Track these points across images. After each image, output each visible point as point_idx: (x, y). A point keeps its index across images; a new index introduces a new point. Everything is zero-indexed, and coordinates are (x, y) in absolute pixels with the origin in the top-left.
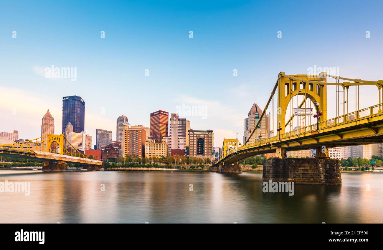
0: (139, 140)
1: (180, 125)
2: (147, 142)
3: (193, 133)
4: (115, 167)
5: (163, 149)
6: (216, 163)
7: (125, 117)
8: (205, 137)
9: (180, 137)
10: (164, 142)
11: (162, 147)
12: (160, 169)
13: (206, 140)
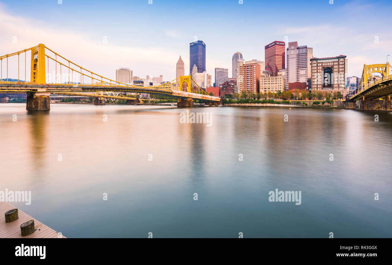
0: (253, 76)
1: (300, 54)
2: (262, 77)
3: (317, 62)
4: (231, 103)
5: (279, 83)
6: (351, 98)
7: (239, 53)
8: (334, 65)
9: (300, 68)
10: (281, 75)
11: (278, 81)
12: (276, 105)
13: (336, 68)
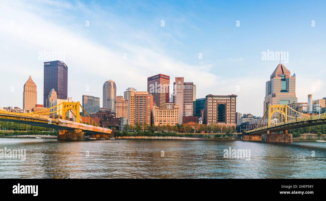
0: (147, 107)
1: (186, 89)
2: (157, 109)
3: (212, 98)
5: (175, 116)
8: (227, 102)
9: (186, 103)
10: (177, 108)
11: (174, 114)
13: (229, 106)
